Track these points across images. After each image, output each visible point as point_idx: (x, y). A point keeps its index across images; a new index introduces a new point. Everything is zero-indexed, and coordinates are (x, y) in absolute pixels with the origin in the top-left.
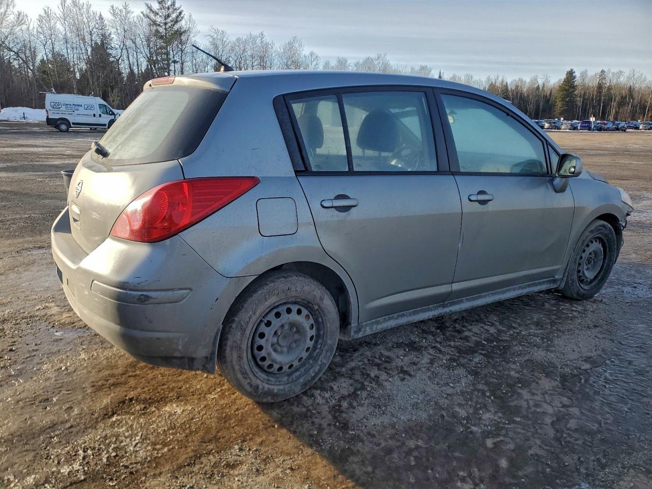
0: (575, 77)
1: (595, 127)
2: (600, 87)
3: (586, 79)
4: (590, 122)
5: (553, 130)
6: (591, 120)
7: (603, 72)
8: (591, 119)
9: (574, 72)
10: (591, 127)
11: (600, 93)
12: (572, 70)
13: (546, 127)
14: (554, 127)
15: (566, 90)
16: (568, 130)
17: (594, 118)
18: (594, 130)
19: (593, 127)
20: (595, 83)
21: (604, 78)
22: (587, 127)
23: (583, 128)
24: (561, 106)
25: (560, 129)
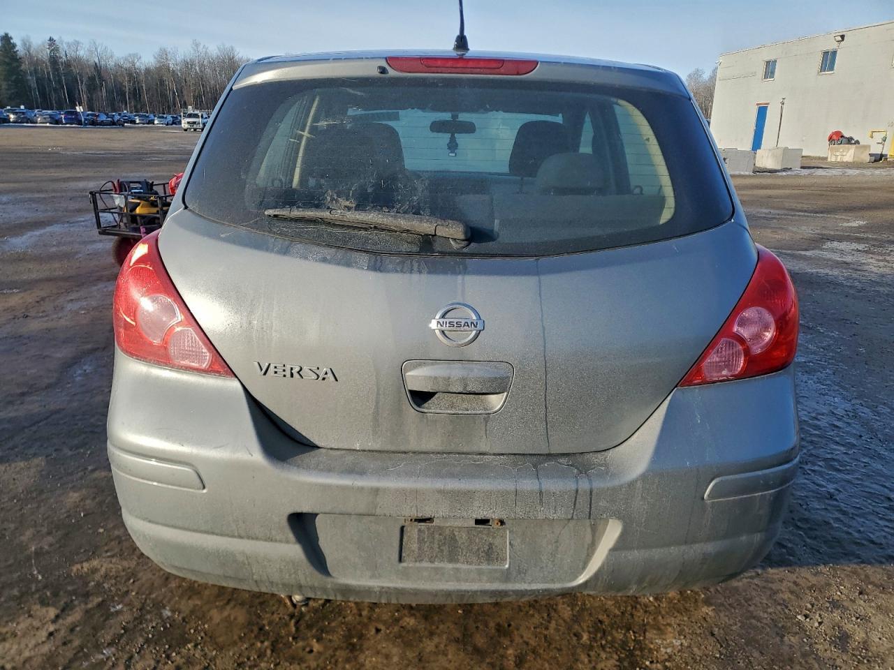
0: (14, 46)
1: (86, 119)
2: (54, 61)
3: (32, 49)
4: (76, 113)
5: (25, 124)
6: (78, 110)
7: (51, 39)
8: (77, 108)
9: (11, 38)
10: (81, 121)
11: (57, 70)
12: (7, 35)
13: (11, 120)
14: (25, 120)
15: (8, 64)
16: (48, 125)
17: (81, 107)
18: (86, 124)
19: (83, 120)
20: (45, 54)
21: (57, 49)
22: (75, 119)
23: (70, 121)
24: (7, 87)
25: (36, 123)
